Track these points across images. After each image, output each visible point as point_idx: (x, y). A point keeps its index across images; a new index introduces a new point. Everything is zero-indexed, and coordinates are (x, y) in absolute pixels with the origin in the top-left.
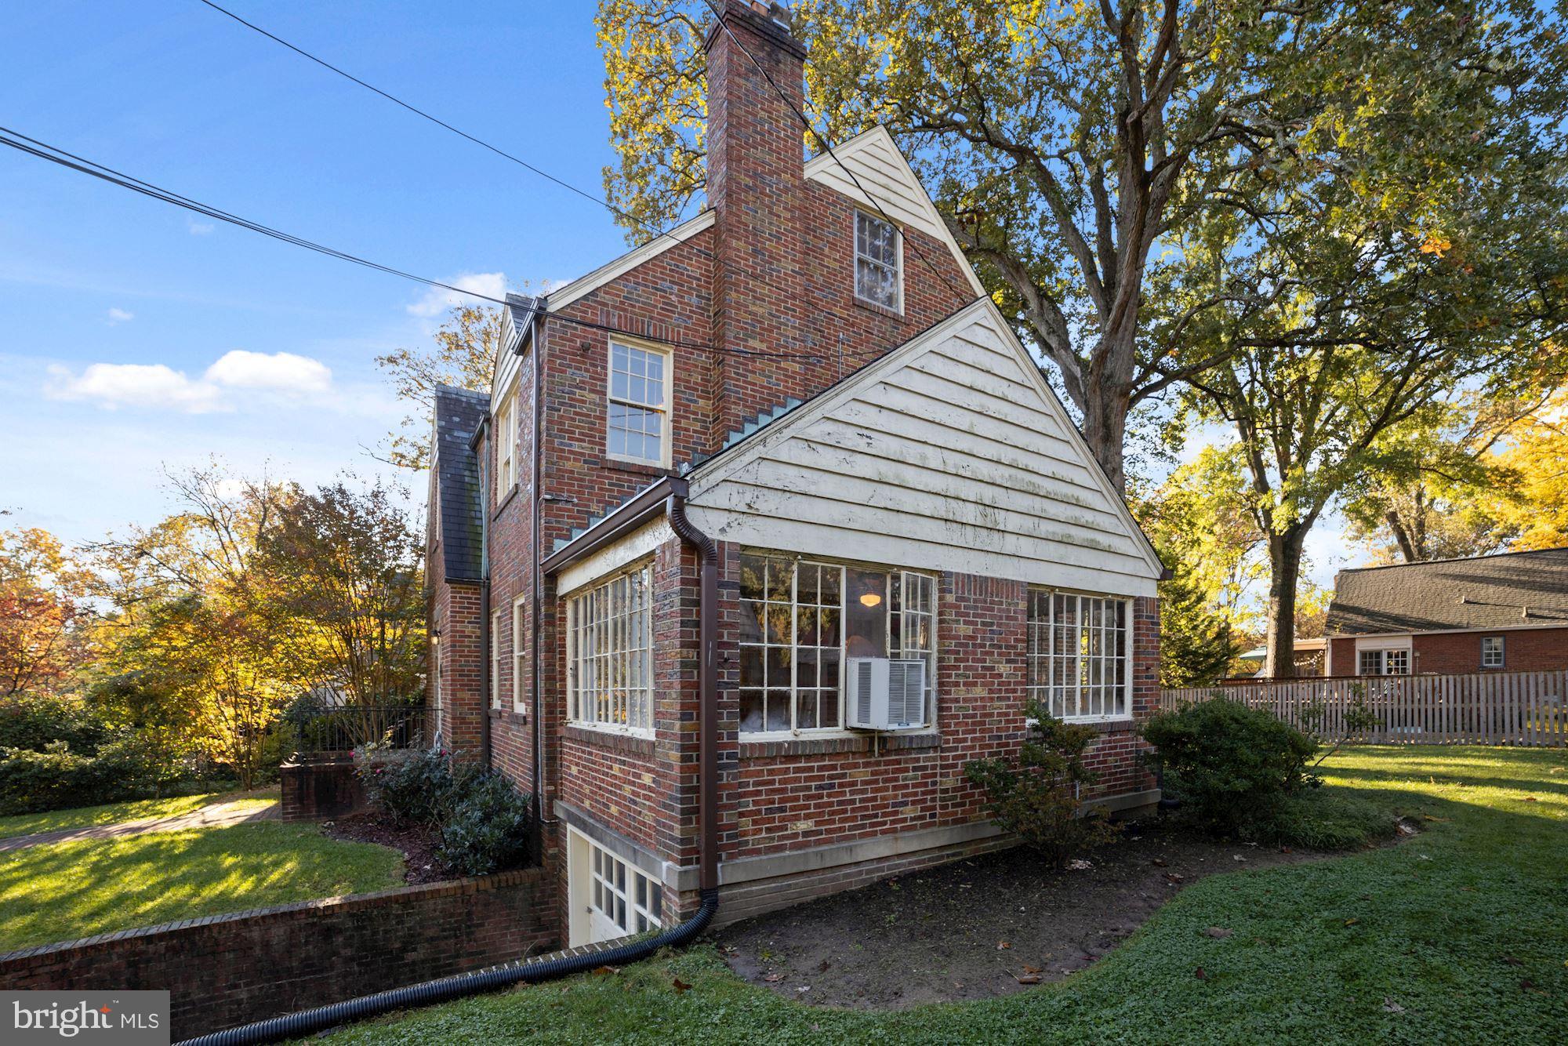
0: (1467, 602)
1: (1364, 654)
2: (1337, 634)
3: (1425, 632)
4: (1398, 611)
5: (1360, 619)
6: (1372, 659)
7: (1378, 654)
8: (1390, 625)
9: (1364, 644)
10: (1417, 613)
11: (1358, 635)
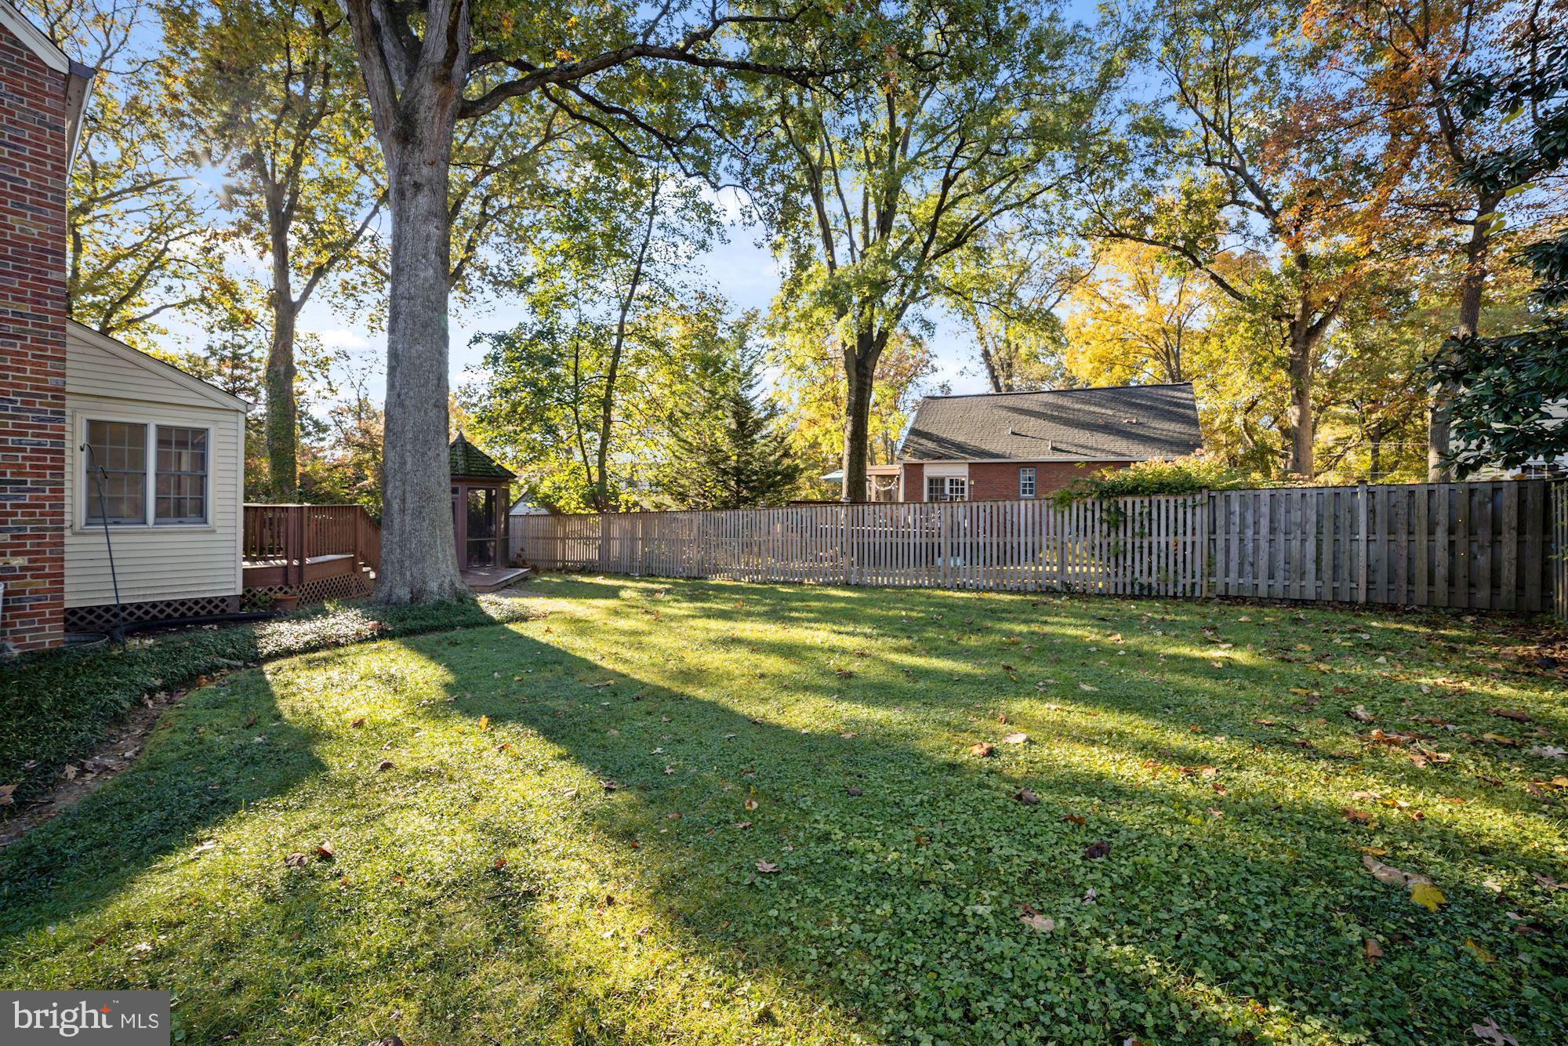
0: (1013, 433)
1: (931, 481)
2: (908, 459)
3: (978, 460)
4: (960, 438)
5: (930, 445)
6: (936, 483)
7: (943, 480)
8: (953, 452)
9: (931, 470)
10: (974, 442)
11: (925, 461)
